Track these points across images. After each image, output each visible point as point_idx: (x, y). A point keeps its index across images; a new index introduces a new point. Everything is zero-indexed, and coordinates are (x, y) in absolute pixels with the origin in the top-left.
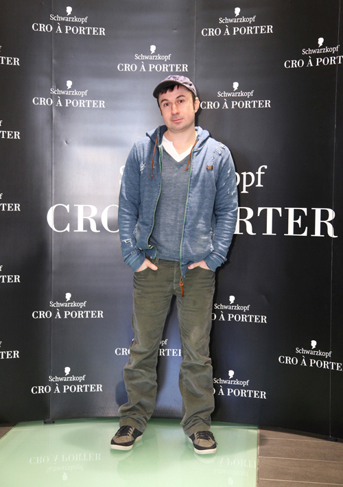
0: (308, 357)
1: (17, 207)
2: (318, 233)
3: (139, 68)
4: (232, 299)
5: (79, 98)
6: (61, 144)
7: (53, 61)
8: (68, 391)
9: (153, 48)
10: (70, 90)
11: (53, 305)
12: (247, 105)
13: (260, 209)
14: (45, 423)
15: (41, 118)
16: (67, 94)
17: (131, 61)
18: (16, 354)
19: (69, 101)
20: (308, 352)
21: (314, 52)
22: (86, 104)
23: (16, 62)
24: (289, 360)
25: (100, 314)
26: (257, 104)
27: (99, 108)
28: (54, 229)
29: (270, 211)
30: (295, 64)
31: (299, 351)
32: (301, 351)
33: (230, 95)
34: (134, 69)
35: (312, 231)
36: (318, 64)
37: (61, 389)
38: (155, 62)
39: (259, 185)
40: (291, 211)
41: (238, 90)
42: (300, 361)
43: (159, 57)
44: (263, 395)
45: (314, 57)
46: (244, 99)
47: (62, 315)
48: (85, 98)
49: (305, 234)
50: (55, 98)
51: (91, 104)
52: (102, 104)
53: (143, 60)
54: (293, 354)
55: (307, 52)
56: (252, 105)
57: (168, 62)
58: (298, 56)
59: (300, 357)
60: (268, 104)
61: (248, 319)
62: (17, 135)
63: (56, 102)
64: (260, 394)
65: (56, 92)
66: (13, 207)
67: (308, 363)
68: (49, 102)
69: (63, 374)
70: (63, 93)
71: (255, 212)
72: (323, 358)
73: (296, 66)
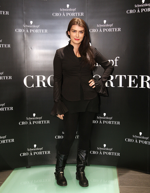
0: (138, 139)
1: (10, 78)
2: (142, 86)
3: (62, 14)
4: (105, 114)
5: (36, 28)
6: (29, 49)
7: (24, 12)
8: (36, 154)
9: (68, 6)
10: (32, 25)
11: (28, 119)
12: (110, 30)
13: (116, 76)
14: (27, 168)
15: (19, 38)
16: (31, 27)
17: (58, 12)
18: (13, 140)
19: (31, 30)
20: (138, 137)
21: (140, 6)
22: (39, 31)
23: (7, 13)
24: (129, 140)
25: (48, 122)
26: (114, 30)
27: (45, 33)
28: (27, 86)
29: (121, 77)
30: (131, 11)
31: (134, 137)
32: (135, 137)
33: (102, 26)
34: (60, 15)
35: (140, 85)
36: (142, 12)
37: (33, 154)
38: (69, 12)
39: (116, 65)
40: (130, 77)
41: (106, 24)
42: (135, 141)
43: (71, 10)
44: (119, 154)
45: (140, 8)
46: (109, 27)
47: (32, 123)
48: (38, 28)
49: (137, 87)
50: (26, 29)
51: (41, 31)
52: (46, 31)
53: (64, 11)
54: (131, 138)
55: (137, 6)
56: (112, 30)
57: (75, 12)
58: (133, 8)
59: (134, 139)
60: (119, 30)
61: (112, 123)
62: (9, 46)
63: (26, 30)
64: (117, 154)
65: (26, 26)
66: (9, 78)
67: (138, 141)
68: (23, 31)
69: (33, 148)
70: (29, 26)
71: (114, 77)
72: (145, 140)
73: (132, 12)
